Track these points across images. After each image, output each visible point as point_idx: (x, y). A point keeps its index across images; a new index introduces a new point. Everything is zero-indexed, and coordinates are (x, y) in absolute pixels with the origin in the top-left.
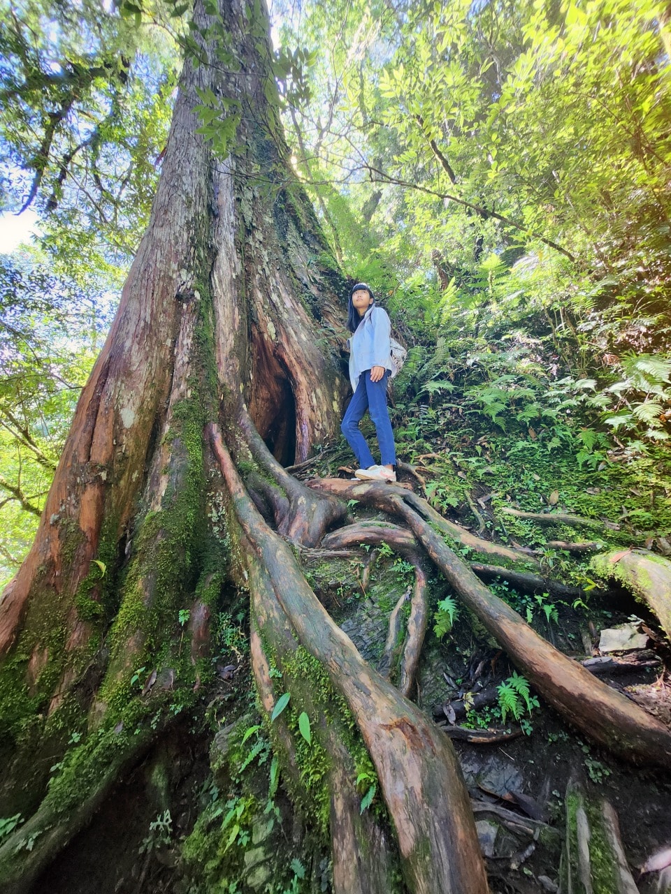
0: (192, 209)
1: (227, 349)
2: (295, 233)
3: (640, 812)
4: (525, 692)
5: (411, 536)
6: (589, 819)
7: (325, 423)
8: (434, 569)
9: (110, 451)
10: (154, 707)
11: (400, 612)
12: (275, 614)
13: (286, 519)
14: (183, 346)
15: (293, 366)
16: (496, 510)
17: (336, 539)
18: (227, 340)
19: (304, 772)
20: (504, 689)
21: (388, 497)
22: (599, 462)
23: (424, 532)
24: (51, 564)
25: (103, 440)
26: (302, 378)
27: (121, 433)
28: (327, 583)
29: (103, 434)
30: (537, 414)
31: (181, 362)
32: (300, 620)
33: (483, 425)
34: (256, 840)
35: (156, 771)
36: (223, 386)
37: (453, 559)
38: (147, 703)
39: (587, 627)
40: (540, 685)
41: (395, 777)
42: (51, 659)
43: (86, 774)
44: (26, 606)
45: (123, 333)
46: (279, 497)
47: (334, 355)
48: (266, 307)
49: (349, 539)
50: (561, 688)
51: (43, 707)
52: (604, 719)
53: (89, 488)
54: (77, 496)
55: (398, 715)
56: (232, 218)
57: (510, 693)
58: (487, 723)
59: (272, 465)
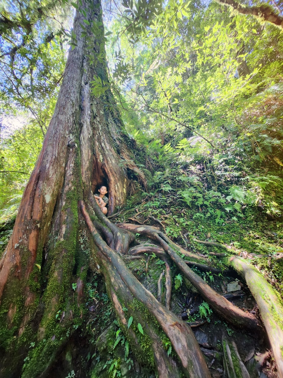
0: (74, 108)
1: (86, 167)
2: (112, 119)
3: (242, 343)
4: (208, 307)
5: (163, 250)
6: (230, 348)
7: (120, 197)
8: (172, 263)
9: (41, 214)
10: (67, 327)
11: (161, 280)
12: (122, 286)
13: (113, 242)
14: (70, 167)
15: (109, 173)
16: (191, 239)
17: (134, 251)
18: (86, 164)
19: (142, 345)
20: (201, 308)
21: (152, 233)
22: (223, 223)
23: (169, 249)
24: (16, 267)
25: (38, 209)
26: (112, 179)
27: (45, 206)
28: (134, 270)
29: (38, 207)
30: (202, 203)
31: (69, 174)
32: (133, 288)
33: (183, 205)
34: (123, 374)
35: (67, 355)
36: (84, 183)
37: (181, 260)
38: (64, 326)
39: (222, 283)
40: (212, 305)
41: (178, 342)
42: (18, 310)
43: (42, 361)
44: (5, 287)
45: (45, 161)
46: (108, 231)
47: (124, 169)
48: (100, 148)
49: (140, 251)
50: (220, 306)
51: (16, 333)
52: (232, 315)
53: (33, 232)
54: (27, 235)
55: (174, 321)
56: (89, 112)
57: (203, 308)
58: (195, 320)
59: (104, 218)
